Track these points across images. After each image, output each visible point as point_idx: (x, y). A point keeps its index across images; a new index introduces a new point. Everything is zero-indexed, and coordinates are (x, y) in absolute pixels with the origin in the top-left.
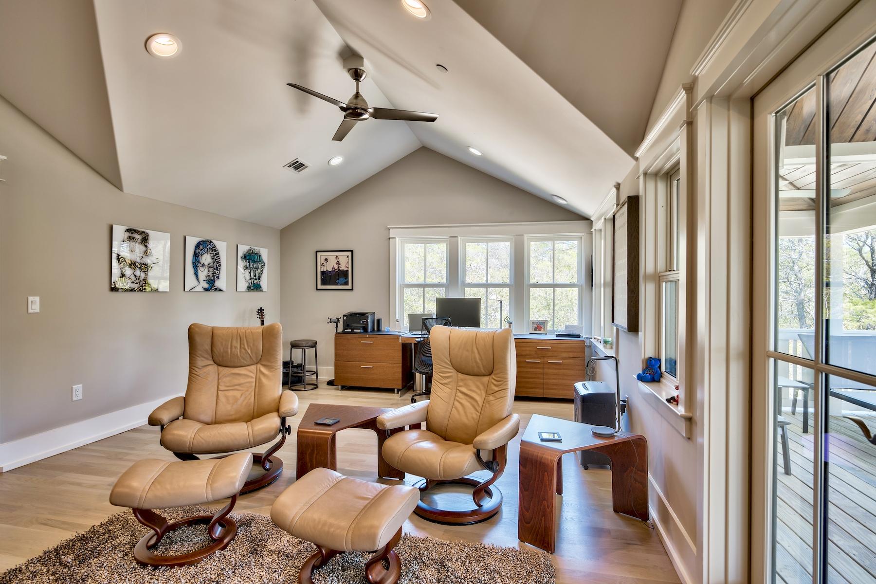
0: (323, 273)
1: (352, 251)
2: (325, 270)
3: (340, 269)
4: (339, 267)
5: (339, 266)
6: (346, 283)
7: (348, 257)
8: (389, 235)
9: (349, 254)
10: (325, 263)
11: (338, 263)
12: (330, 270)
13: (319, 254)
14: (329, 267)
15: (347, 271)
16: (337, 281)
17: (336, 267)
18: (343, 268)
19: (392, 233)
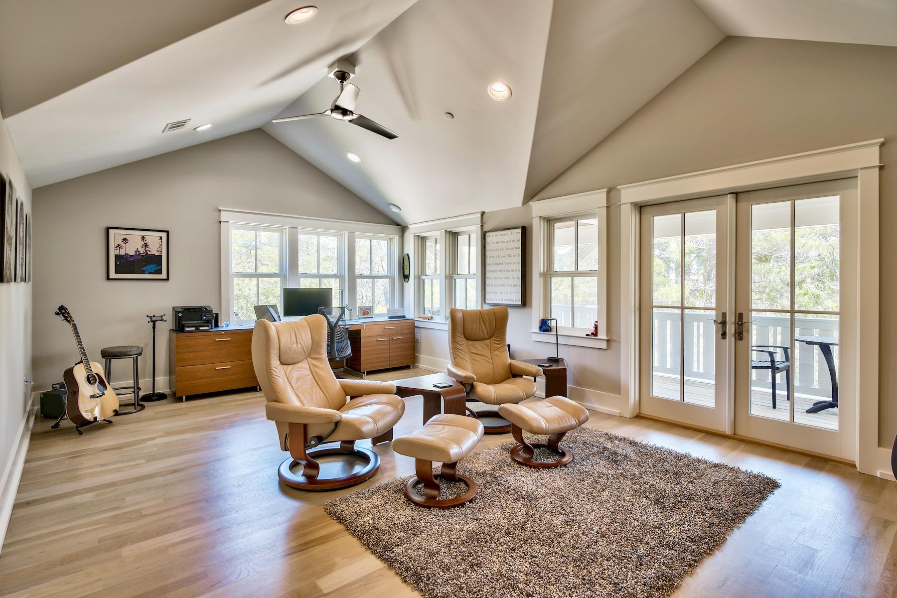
0: (118, 257)
1: (167, 232)
2: (123, 253)
3: (149, 253)
4: (146, 251)
5: (147, 249)
6: (160, 272)
7: (161, 238)
8: (220, 219)
9: (164, 235)
10: (123, 245)
11: (146, 245)
12: (132, 253)
13: (112, 232)
14: (130, 250)
15: (160, 257)
16: (144, 269)
17: (142, 250)
18: (153, 251)
19: (224, 216)
